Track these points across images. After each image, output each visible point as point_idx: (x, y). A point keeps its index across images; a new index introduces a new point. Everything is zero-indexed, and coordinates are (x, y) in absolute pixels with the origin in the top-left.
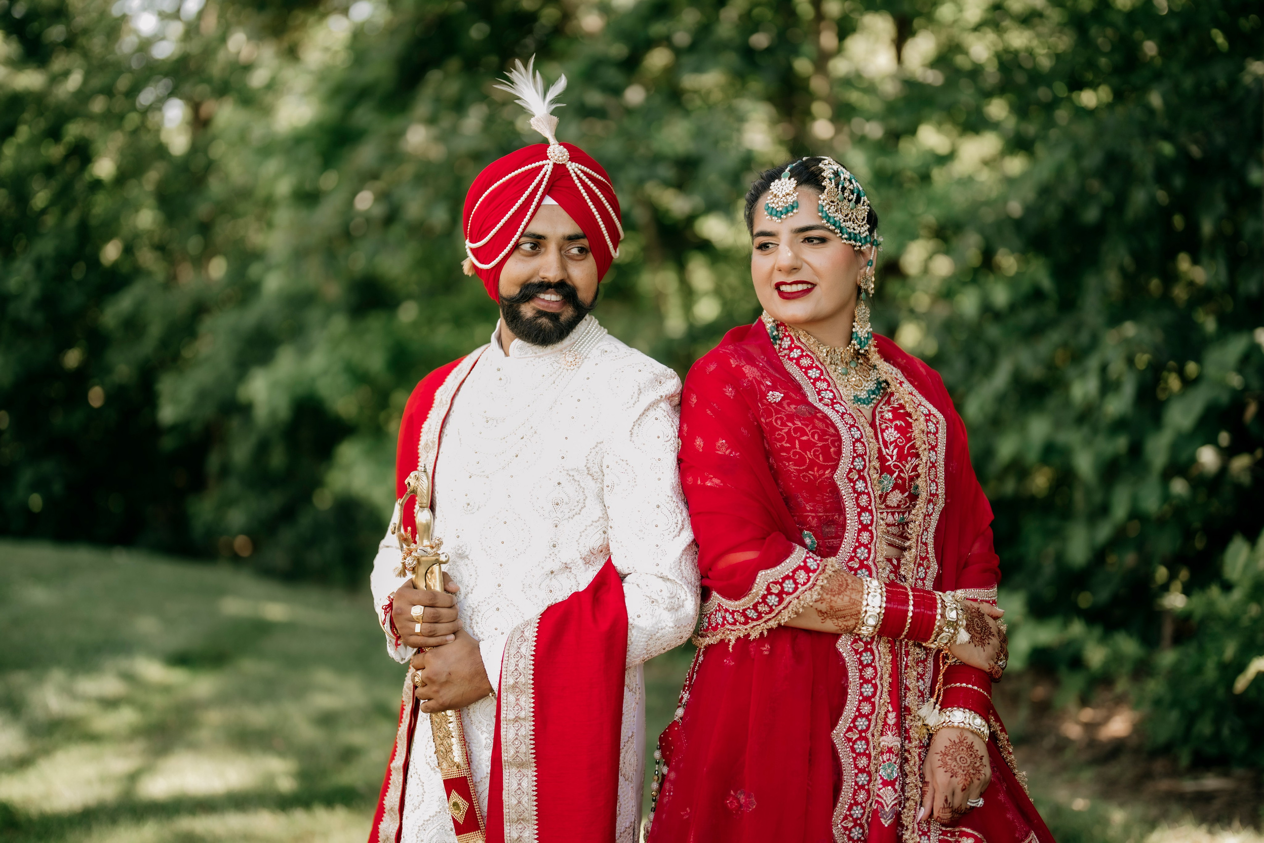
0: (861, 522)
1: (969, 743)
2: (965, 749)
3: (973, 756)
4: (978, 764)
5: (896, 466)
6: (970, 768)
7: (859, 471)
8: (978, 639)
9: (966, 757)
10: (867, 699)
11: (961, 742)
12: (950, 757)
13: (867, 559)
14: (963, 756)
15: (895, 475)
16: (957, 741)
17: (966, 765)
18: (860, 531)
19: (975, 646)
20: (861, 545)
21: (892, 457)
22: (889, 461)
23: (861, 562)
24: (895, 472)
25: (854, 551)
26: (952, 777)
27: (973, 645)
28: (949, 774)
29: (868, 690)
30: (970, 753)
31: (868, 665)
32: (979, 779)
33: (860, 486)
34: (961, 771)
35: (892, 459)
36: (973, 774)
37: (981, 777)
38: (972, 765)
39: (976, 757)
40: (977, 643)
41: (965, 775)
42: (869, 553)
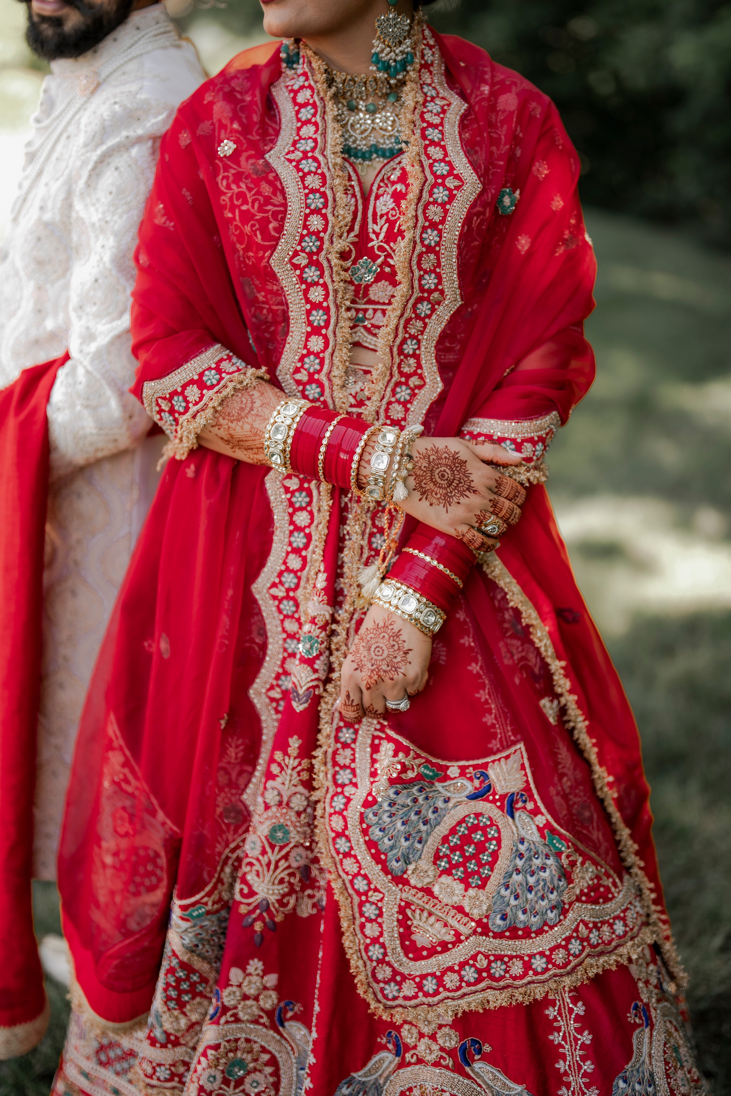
0: (310, 323)
1: (396, 630)
2: (387, 637)
3: (396, 647)
4: (399, 659)
5: (381, 249)
6: (385, 662)
7: (310, 255)
8: (439, 496)
9: (384, 648)
10: (297, 551)
11: (385, 627)
12: (364, 644)
13: (319, 372)
14: (381, 645)
15: (379, 261)
16: (381, 624)
17: (380, 658)
18: (309, 335)
19: (431, 505)
20: (310, 353)
21: (377, 235)
22: (373, 240)
23: (311, 375)
24: (380, 256)
25: (301, 360)
26: (356, 669)
27: (428, 503)
28: (355, 666)
29: (299, 540)
30: (392, 643)
31: (301, 509)
32: (392, 679)
33: (311, 274)
34: (369, 665)
35: (377, 238)
36: (385, 671)
37: (395, 677)
38: (388, 659)
39: (399, 649)
40: (435, 501)
41: (372, 671)
42: (322, 363)
